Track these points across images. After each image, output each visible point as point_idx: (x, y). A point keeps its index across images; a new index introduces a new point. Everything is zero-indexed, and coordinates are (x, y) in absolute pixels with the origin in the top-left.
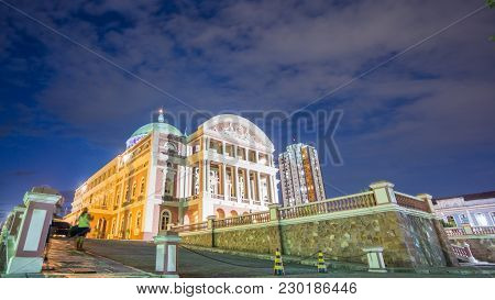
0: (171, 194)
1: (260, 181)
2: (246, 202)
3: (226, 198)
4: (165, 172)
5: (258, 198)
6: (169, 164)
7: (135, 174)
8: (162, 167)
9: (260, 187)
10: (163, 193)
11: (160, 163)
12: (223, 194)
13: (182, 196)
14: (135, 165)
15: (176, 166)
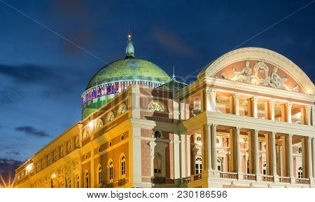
0: (163, 175)
1: (291, 146)
2: (269, 179)
3: (241, 176)
4: (153, 145)
5: (287, 174)
6: (157, 134)
7: (109, 150)
8: (147, 139)
9: (292, 154)
10: (152, 174)
11: (144, 132)
12: (235, 170)
13: (177, 176)
14: (108, 137)
15: (166, 135)
